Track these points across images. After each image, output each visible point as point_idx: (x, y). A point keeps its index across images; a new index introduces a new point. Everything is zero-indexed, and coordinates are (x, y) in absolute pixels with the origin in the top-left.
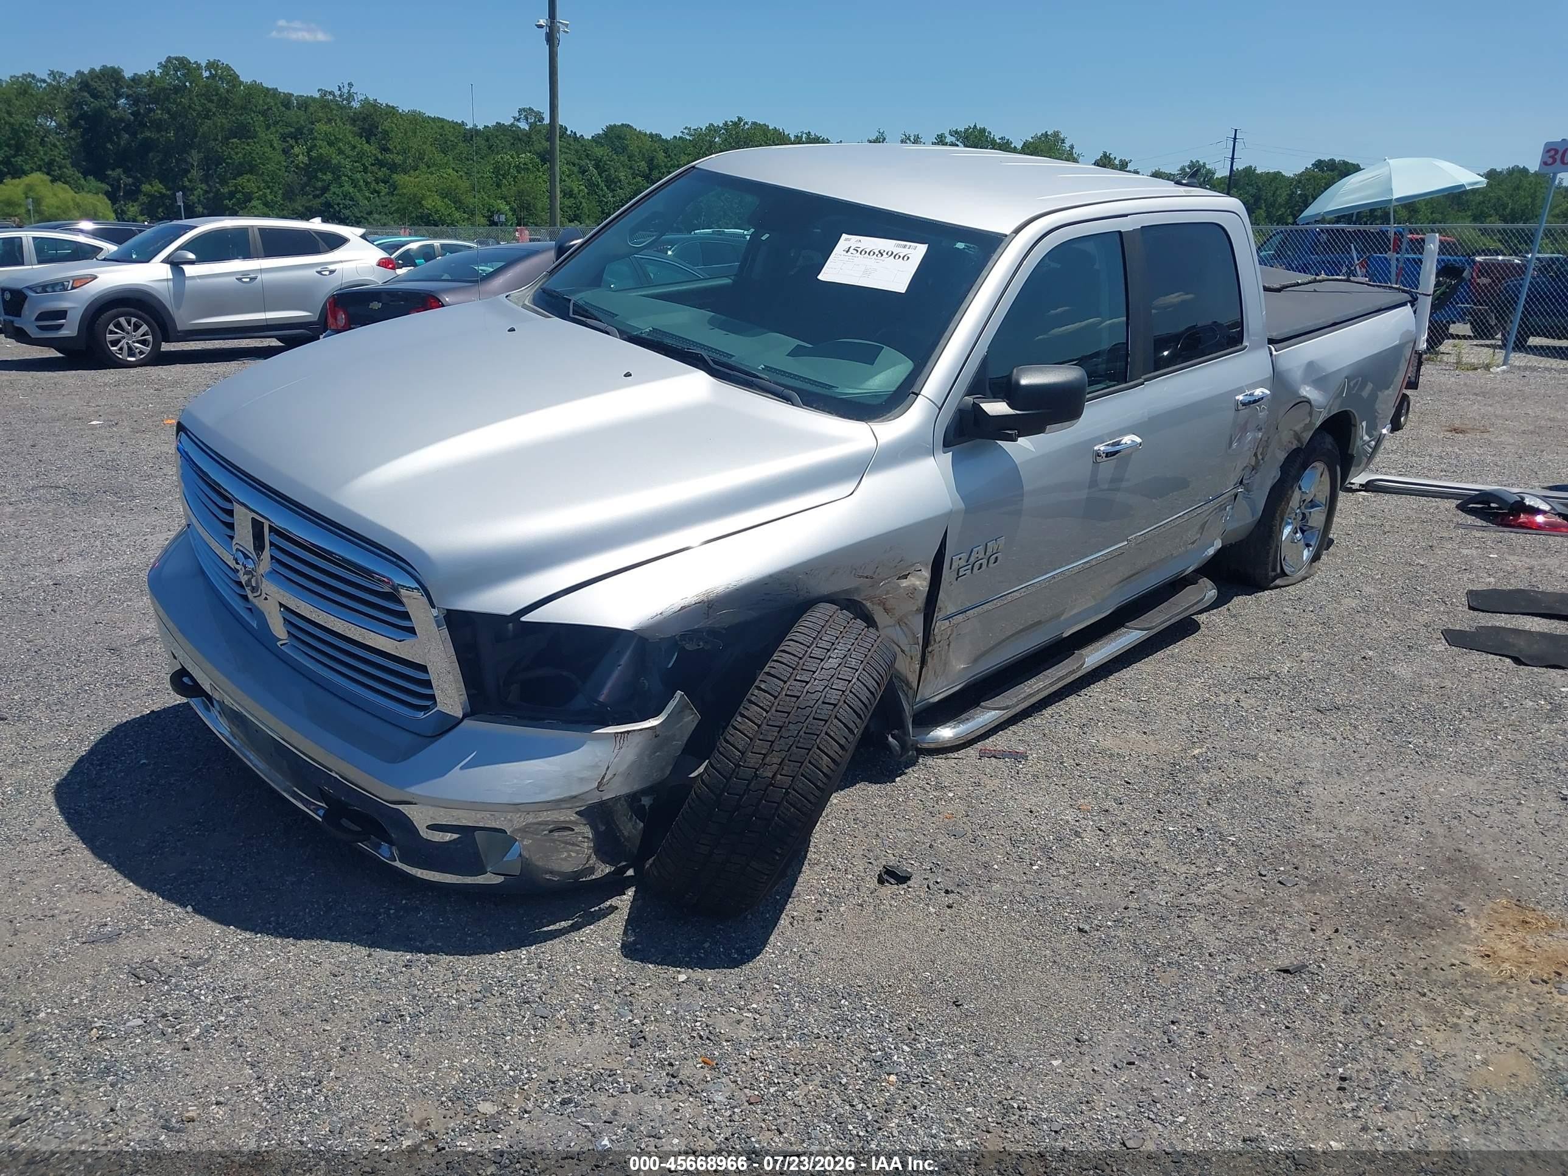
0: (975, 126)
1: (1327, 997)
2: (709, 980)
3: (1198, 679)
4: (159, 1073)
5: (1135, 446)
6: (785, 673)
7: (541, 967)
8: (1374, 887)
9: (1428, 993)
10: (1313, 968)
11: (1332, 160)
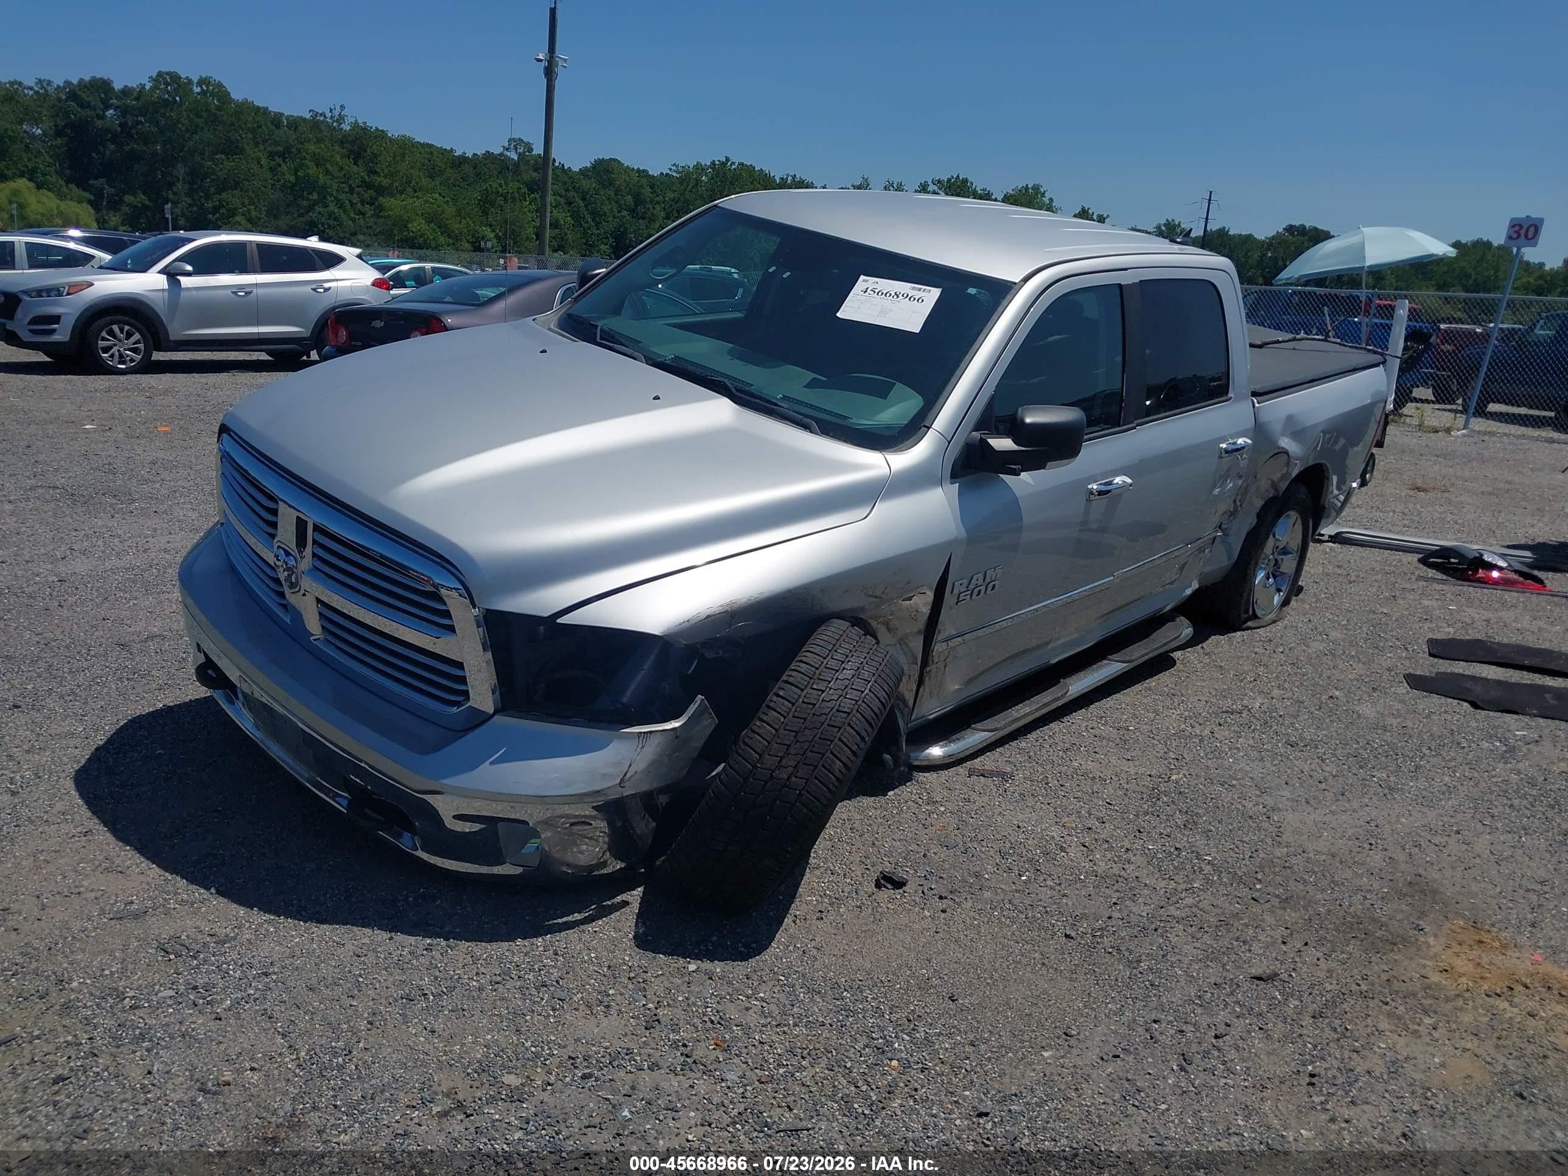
0: (958, 176)
1: (1297, 1003)
2: (718, 970)
3: (1174, 711)
4: (192, 1040)
5: (1125, 485)
6: (803, 682)
7: (556, 954)
8: (1340, 905)
9: (1390, 1002)
10: (1284, 976)
11: (1303, 227)
